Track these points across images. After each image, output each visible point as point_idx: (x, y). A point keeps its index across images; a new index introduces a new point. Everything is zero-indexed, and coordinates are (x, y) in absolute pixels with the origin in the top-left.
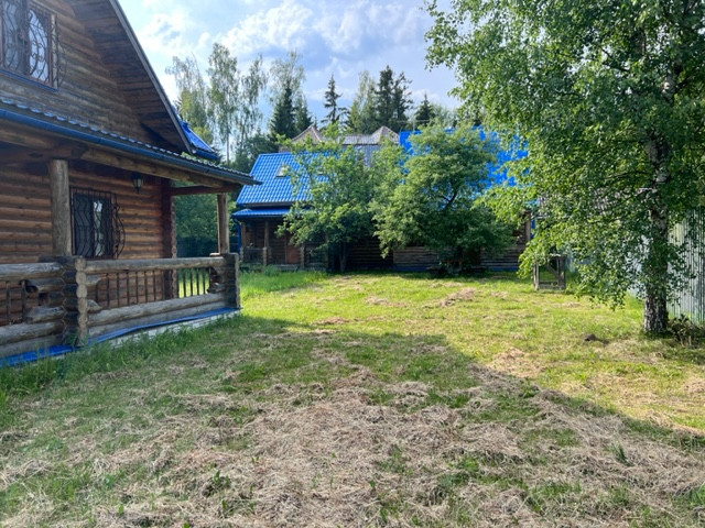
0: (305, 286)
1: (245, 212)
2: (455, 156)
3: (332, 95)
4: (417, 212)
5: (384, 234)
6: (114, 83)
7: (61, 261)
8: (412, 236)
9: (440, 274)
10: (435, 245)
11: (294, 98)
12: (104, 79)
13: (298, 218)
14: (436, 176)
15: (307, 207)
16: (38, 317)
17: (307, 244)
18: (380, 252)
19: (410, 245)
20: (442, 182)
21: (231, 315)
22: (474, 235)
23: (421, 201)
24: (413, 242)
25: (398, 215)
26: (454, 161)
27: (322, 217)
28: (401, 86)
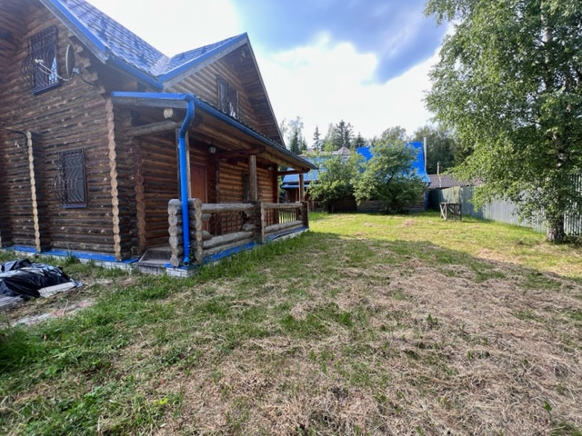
0: (321, 218)
1: (286, 186)
2: (395, 157)
3: (317, 134)
4: (377, 184)
5: (358, 194)
6: (257, 123)
7: (254, 203)
8: (373, 195)
9: (387, 213)
10: (385, 199)
11: (298, 137)
12: (254, 121)
13: (313, 188)
14: (386, 166)
15: (317, 183)
16: (247, 229)
17: (316, 200)
18: (356, 203)
19: (371, 200)
20: (389, 169)
21: (306, 230)
22: (406, 194)
23: (377, 178)
24: (374, 197)
25: (367, 185)
26: (395, 159)
27: (325, 187)
28: (349, 129)
